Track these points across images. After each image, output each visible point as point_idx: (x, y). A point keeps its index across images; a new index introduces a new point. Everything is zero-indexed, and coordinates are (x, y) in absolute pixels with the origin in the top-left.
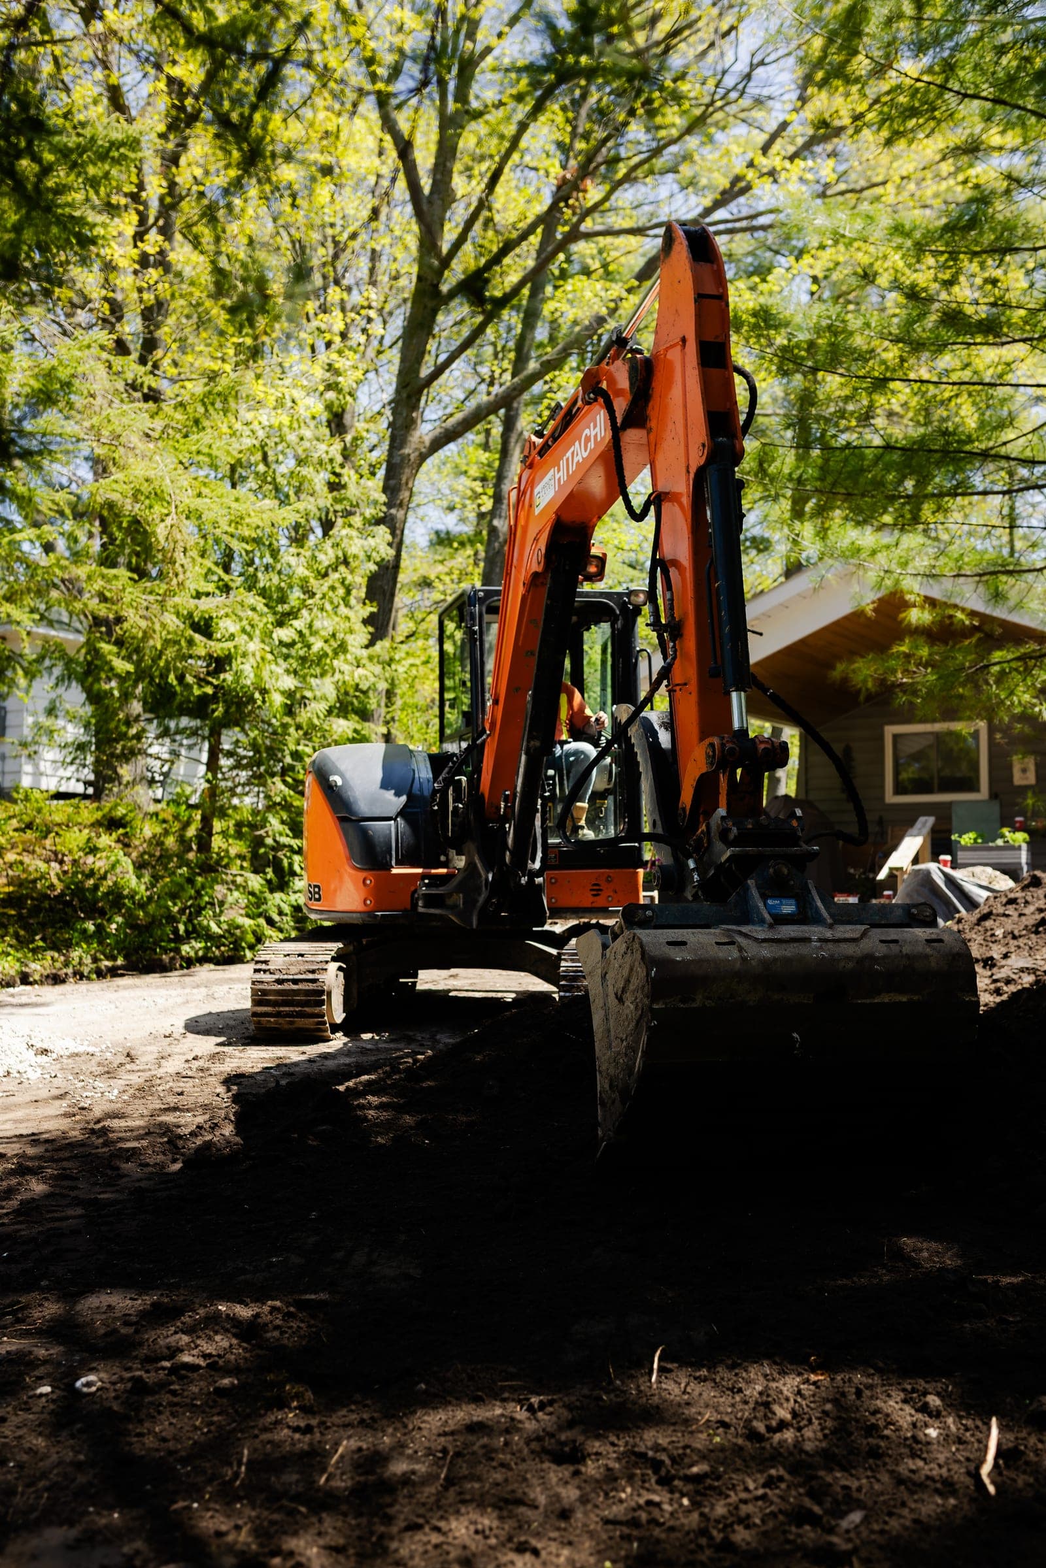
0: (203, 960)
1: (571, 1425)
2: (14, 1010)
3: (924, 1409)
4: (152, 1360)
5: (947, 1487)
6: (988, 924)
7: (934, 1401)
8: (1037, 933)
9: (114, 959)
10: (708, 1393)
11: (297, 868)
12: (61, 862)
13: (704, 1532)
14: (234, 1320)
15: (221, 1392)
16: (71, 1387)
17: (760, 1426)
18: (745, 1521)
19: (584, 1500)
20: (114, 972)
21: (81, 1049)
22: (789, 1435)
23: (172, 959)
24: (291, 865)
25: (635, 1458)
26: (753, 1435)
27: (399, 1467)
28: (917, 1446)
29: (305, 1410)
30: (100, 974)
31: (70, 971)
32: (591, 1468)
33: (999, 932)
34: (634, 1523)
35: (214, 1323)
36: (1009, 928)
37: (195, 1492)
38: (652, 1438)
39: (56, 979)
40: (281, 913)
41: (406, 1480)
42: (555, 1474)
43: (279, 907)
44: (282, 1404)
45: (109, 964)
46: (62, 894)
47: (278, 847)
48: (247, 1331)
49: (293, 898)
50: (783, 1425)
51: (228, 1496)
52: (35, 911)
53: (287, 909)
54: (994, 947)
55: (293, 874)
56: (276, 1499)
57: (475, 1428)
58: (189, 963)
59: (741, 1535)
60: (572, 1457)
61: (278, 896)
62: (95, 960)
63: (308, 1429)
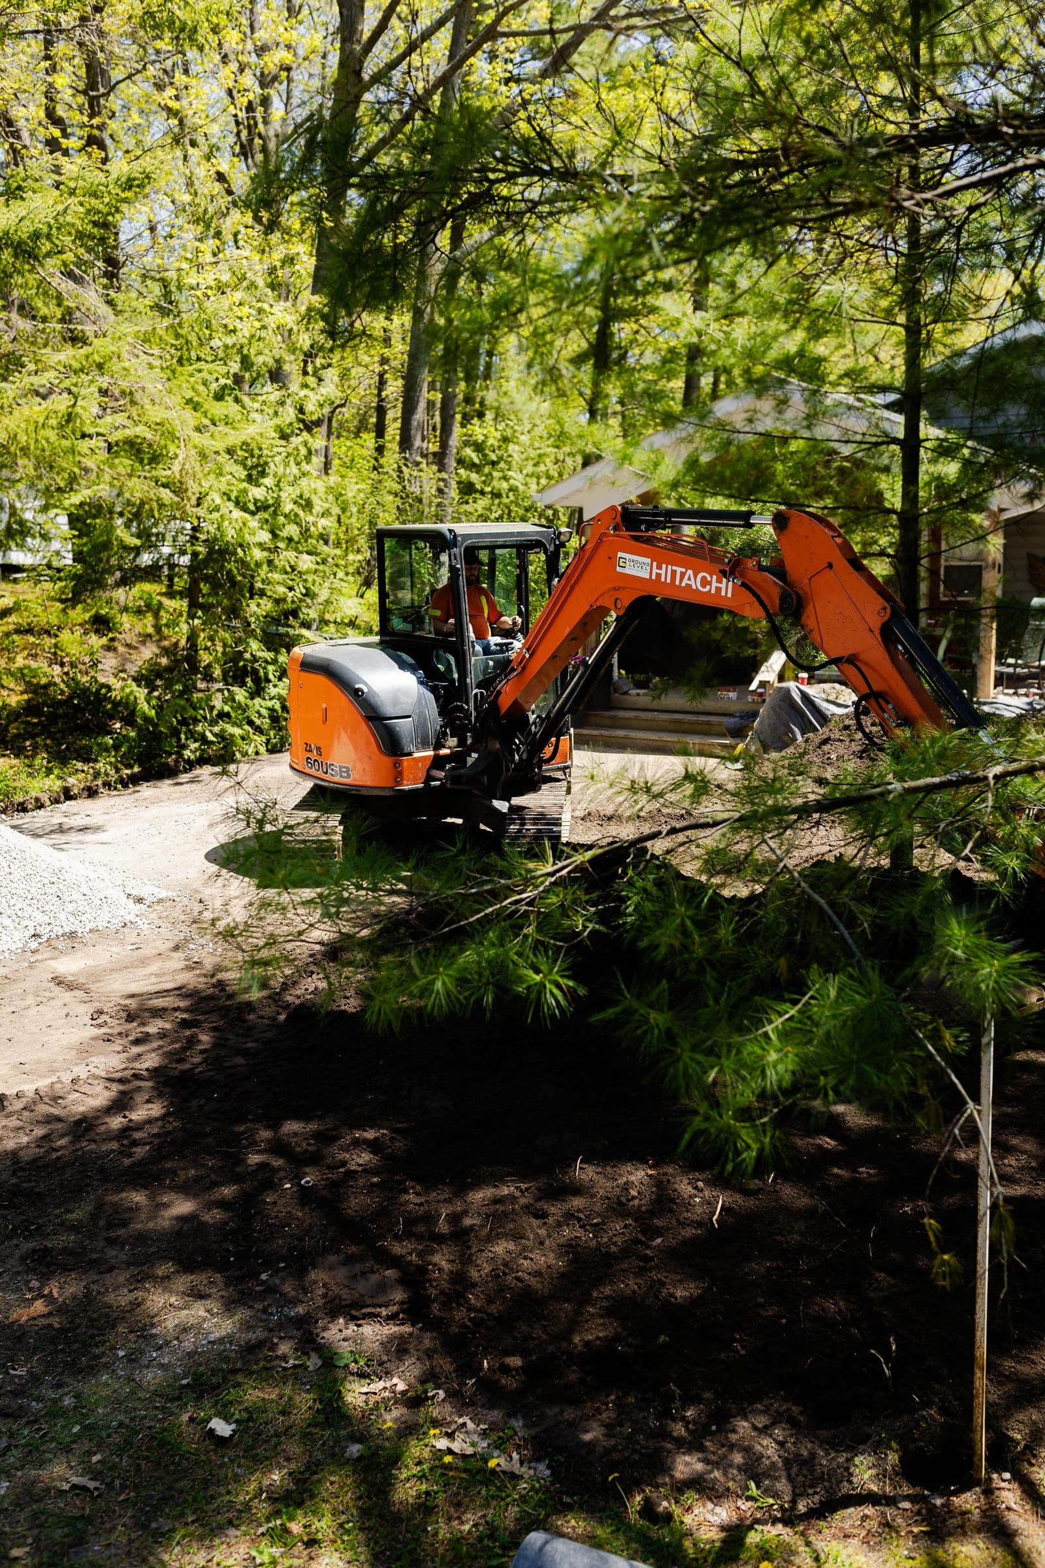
0: (202, 761)
1: (540, 1199)
2: (80, 837)
3: (696, 1188)
4: (333, 1167)
5: (699, 1224)
6: (826, 748)
7: (700, 1184)
8: (861, 758)
9: (131, 767)
10: (601, 1181)
11: (271, 677)
12: (62, 665)
13: (598, 1249)
14: (366, 1142)
15: (373, 1185)
16: (299, 1184)
17: (624, 1199)
18: (615, 1244)
19: (549, 1236)
20: (135, 780)
21: (163, 894)
22: (636, 1202)
23: (176, 761)
24: (266, 674)
25: (569, 1216)
26: (620, 1204)
27: (467, 1222)
28: (689, 1206)
29: (418, 1194)
30: (125, 783)
31: (99, 782)
32: (550, 1220)
33: (833, 756)
34: (570, 1246)
35: (356, 1143)
36: (841, 752)
37: (383, 1237)
38: (577, 1202)
39: (92, 793)
40: (260, 715)
41: (472, 1227)
42: (535, 1223)
43: (258, 712)
44: (406, 1192)
45: (128, 772)
46: (71, 697)
47: (255, 659)
48: (374, 1146)
49: (270, 704)
50: (634, 1198)
51: (397, 1238)
52: (53, 718)
53: (264, 712)
54: (829, 769)
55: (269, 681)
56: (420, 1238)
57: (497, 1201)
58: (191, 765)
59: (613, 1249)
60: (541, 1215)
61: (257, 701)
62: (118, 770)
63: (421, 1204)
